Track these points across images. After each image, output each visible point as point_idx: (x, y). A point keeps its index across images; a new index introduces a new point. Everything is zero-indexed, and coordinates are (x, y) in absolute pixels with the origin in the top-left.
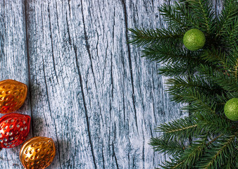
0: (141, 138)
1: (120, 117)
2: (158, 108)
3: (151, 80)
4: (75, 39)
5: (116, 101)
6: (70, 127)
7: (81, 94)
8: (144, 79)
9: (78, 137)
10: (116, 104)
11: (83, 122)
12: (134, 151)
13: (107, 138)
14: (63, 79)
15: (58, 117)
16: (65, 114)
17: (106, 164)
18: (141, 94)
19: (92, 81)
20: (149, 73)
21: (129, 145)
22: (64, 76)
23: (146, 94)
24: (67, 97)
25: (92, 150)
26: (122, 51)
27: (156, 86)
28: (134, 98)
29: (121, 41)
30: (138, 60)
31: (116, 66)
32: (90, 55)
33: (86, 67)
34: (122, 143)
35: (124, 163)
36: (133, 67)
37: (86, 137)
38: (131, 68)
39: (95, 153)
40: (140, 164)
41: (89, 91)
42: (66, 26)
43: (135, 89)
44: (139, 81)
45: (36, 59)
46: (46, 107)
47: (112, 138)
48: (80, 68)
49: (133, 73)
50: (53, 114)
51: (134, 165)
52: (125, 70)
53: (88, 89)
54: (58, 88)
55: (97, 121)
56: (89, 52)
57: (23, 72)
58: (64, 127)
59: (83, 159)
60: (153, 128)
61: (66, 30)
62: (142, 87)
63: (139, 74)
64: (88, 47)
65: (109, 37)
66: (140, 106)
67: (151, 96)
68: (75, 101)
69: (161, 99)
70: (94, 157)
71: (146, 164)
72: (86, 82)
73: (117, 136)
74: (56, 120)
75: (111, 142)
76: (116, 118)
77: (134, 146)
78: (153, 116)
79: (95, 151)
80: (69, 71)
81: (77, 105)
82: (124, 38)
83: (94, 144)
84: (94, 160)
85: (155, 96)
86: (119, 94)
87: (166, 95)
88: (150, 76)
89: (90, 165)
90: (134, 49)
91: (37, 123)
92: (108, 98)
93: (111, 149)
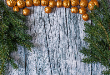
0: (71, 60)
1: (62, 51)
2: (78, 47)
4: (44, 18)
5: (61, 44)
6: (41, 55)
7: (46, 41)
8: (73, 35)
9: (44, 59)
10: (61, 46)
11: (46, 53)
12: (68, 65)
16: (39, 49)
17: (56, 71)
18: (71, 41)
19: (51, 35)
21: (66, 63)
22: (39, 33)
23: (73, 42)
24: (40, 42)
25: (50, 65)
26: (64, 23)
27: (78, 38)
28: (68, 43)
29: (63, 19)
30: (70, 27)
31: (61, 29)
32: (50, 24)
33: (48, 30)
34: (63, 62)
35: (63, 71)
36: (68, 30)
37: (48, 59)
38: (67, 30)
39: (51, 66)
40: (70, 71)
41: (50, 40)
42: (40, 12)
43: (69, 39)
44: (71, 36)
47: (59, 60)
48: (46, 30)
49: (68, 32)
50: (34, 49)
51: (68, 71)
52: (65, 31)
53: (49, 39)
54: (36, 38)
55: (53, 52)
56: (50, 23)
58: (39, 55)
59: (46, 69)
60: (76, 56)
61: (41, 14)
62: (72, 38)
63: (71, 33)
64: (49, 21)
65: (58, 17)
66: (71, 46)
68: (44, 44)
69: (80, 44)
70: (51, 68)
71: (73, 71)
72: (48, 36)
73: (61, 59)
74: (35, 51)
75: (58, 61)
76: (61, 51)
77: (68, 64)
78: (76, 51)
79: (51, 65)
80: (41, 31)
81: (44, 46)
82: (65, 18)
83: (51, 62)
84: (51, 69)
85: (77, 42)
86: (62, 41)
87: (82, 42)
88: (75, 34)
89: (49, 71)
90: (69, 22)
91: (27, 53)
92: (57, 43)
93: (58, 64)
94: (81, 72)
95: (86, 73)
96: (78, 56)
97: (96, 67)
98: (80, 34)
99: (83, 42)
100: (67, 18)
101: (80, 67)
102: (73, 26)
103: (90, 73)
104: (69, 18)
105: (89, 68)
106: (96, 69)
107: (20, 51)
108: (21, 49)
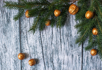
0: (63, 55)
1: (55, 47)
2: (70, 44)
3: (68, 33)
5: (54, 41)
6: (35, 51)
7: (40, 38)
8: (65, 33)
9: (38, 54)
10: (54, 42)
11: (40, 49)
12: (60, 61)
13: (50, 55)
15: (31, 46)
17: (49, 65)
18: (63, 39)
19: (45, 33)
21: (58, 58)
23: (65, 39)
24: (35, 39)
25: (44, 60)
27: (70, 36)
28: (61, 40)
34: (55, 58)
35: (56, 65)
37: (42, 55)
40: (62, 66)
41: (43, 37)
43: (61, 36)
44: (63, 33)
45: (23, 23)
46: (26, 42)
47: (52, 55)
49: (61, 30)
50: (29, 45)
51: (60, 66)
52: (58, 29)
53: (43, 36)
54: (31, 35)
55: (46, 48)
57: (18, 28)
58: (33, 50)
59: (40, 63)
60: (68, 52)
62: (64, 36)
63: (63, 31)
66: (63, 43)
67: (68, 39)
68: (38, 40)
69: (71, 41)
70: (44, 62)
71: (65, 66)
72: (42, 33)
73: (54, 54)
76: (53, 48)
77: (60, 59)
78: (68, 47)
79: (45, 60)
81: (38, 42)
83: (44, 57)
84: (44, 64)
85: (69, 39)
86: (55, 38)
87: (73, 39)
88: (67, 31)
91: (22, 48)
92: (51, 40)
93: (51, 59)
94: (72, 67)
95: (77, 68)
96: (70, 52)
97: (87, 62)
98: (71, 31)
99: (75, 39)
101: (71, 62)
103: (80, 67)
105: (79, 63)
106: (86, 64)
107: (16, 47)
108: (17, 45)
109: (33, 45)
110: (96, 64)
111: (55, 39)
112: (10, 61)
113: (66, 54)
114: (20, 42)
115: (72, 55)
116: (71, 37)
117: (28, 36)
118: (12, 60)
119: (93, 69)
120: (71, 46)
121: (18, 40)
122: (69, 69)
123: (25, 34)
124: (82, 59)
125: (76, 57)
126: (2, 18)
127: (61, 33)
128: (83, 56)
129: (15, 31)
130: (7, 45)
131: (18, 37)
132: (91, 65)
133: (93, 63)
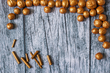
0: (70, 58)
2: (77, 46)
3: (74, 34)
4: (44, 17)
5: (60, 42)
7: (45, 39)
8: (72, 34)
9: (44, 57)
10: (60, 44)
11: (46, 51)
12: (67, 63)
13: (56, 58)
14: (38, 33)
15: (36, 48)
16: (39, 47)
17: (55, 68)
18: (70, 40)
19: (50, 34)
20: (74, 31)
21: (65, 61)
22: (38, 32)
23: (72, 40)
24: (40, 40)
26: (63, 22)
27: (76, 37)
28: (67, 41)
29: (62, 18)
30: (69, 26)
31: (60, 28)
32: (49, 24)
33: (48, 29)
34: (62, 60)
35: (62, 68)
36: (67, 29)
38: (66, 29)
40: (69, 69)
42: (40, 12)
43: (68, 38)
44: (69, 35)
46: (31, 44)
47: (58, 58)
48: (45, 29)
49: (67, 31)
50: (34, 47)
51: (66, 69)
52: (64, 30)
53: (48, 37)
54: (36, 37)
55: (52, 50)
56: (49, 22)
57: (22, 30)
59: (46, 66)
60: (75, 54)
62: (71, 37)
63: (69, 32)
64: (49, 20)
65: (57, 17)
66: (70, 45)
67: (74, 41)
68: (43, 42)
69: (78, 42)
71: (71, 69)
72: (48, 35)
73: (60, 57)
74: (35, 50)
76: (60, 50)
77: (67, 61)
78: (75, 49)
80: (41, 30)
81: (44, 44)
82: (64, 17)
84: (50, 67)
85: (76, 41)
87: (80, 41)
89: (48, 68)
90: (68, 21)
91: (27, 51)
92: (57, 41)
93: (57, 62)
94: (80, 70)
95: (84, 71)
96: (77, 54)
97: (95, 65)
98: (78, 33)
99: (82, 41)
100: (66, 18)
101: (79, 65)
102: (72, 25)
103: (88, 70)
104: (67, 17)
105: (87, 66)
106: (94, 67)
107: (20, 49)
108: (21, 47)
109: (38, 47)
110: (105, 67)
111: (60, 41)
112: (14, 64)
113: (73, 56)
114: (25, 44)
115: (80, 58)
116: (78, 38)
117: (33, 37)
118: (16, 62)
119: (102, 72)
120: (78, 48)
121: (23, 42)
122: (76, 72)
123: (30, 36)
124: (90, 61)
125: (84, 59)
126: (6, 19)
127: (67, 34)
128: (91, 58)
129: (19, 33)
130: (10, 48)
131: (22, 39)
132: (99, 68)
133: (102, 66)
